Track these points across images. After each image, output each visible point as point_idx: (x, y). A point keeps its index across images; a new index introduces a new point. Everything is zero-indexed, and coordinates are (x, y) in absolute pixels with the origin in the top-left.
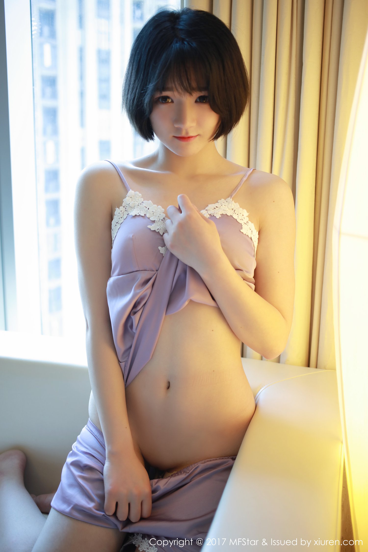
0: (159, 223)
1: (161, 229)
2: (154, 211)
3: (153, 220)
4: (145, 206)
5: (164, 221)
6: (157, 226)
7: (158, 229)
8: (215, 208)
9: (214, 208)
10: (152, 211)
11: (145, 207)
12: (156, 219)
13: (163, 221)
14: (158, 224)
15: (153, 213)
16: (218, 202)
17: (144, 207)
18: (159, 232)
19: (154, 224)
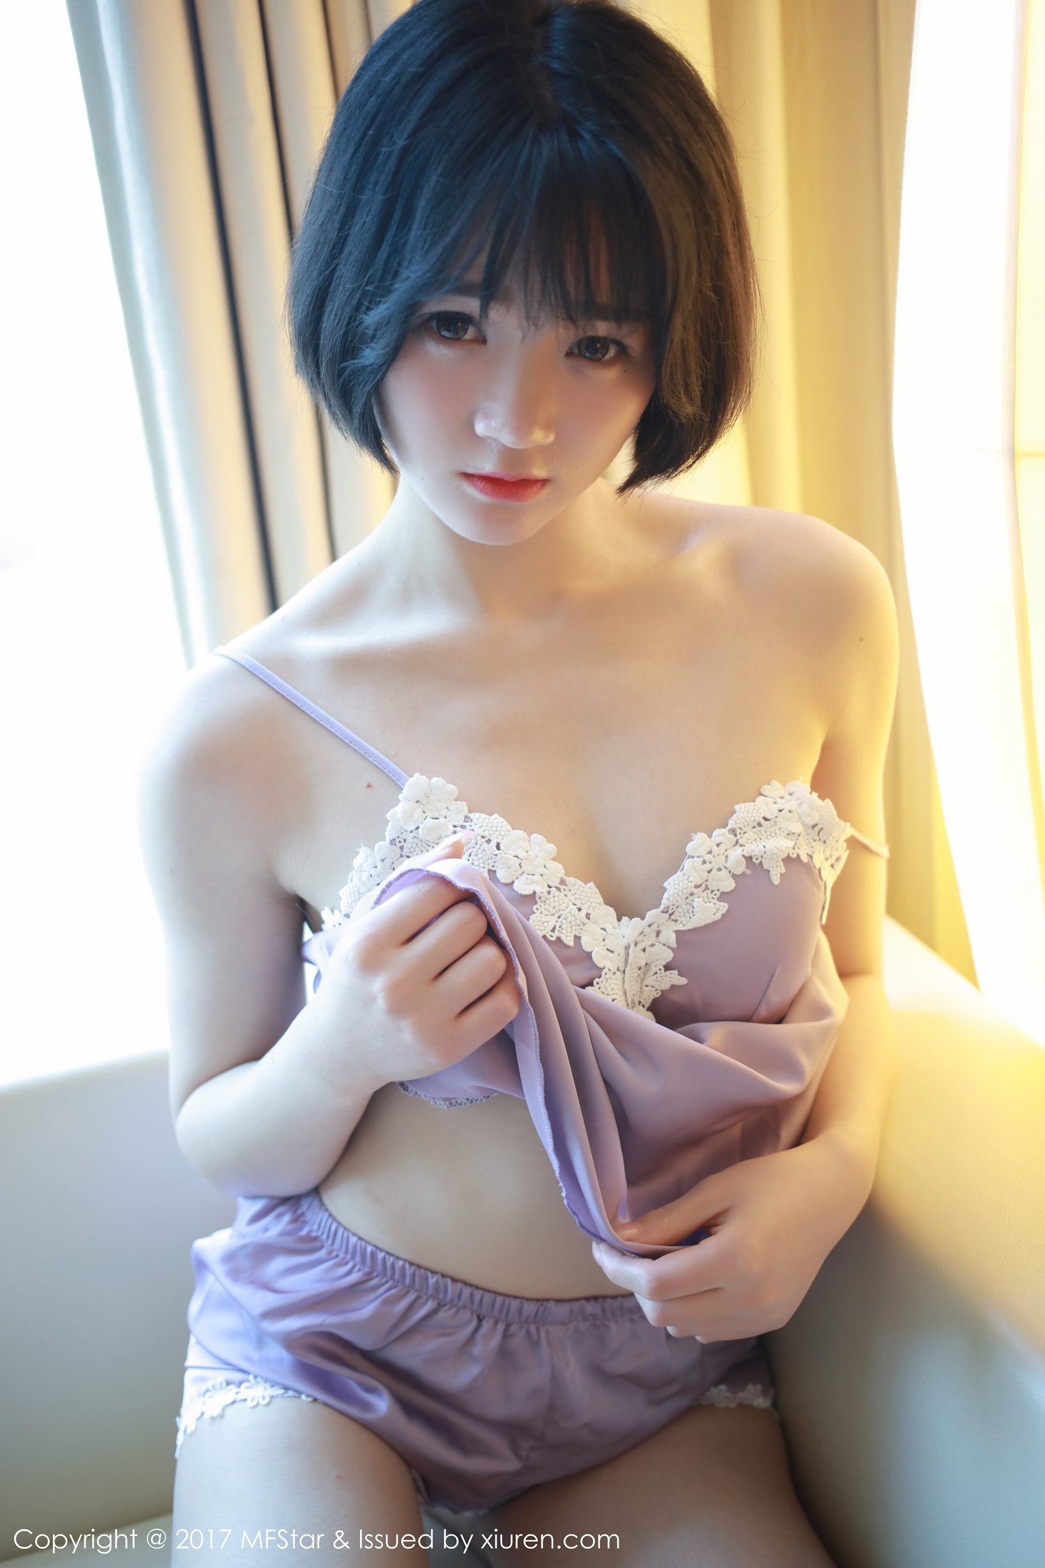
0: (552, 900)
1: (564, 926)
2: (522, 854)
3: (527, 891)
4: (483, 834)
5: (565, 893)
6: (548, 918)
7: (553, 930)
8: (760, 825)
9: (755, 824)
10: (515, 854)
11: (483, 837)
12: (538, 889)
13: (562, 890)
14: (547, 906)
15: (518, 861)
16: (763, 792)
17: (479, 838)
18: (559, 939)
19: (534, 908)
